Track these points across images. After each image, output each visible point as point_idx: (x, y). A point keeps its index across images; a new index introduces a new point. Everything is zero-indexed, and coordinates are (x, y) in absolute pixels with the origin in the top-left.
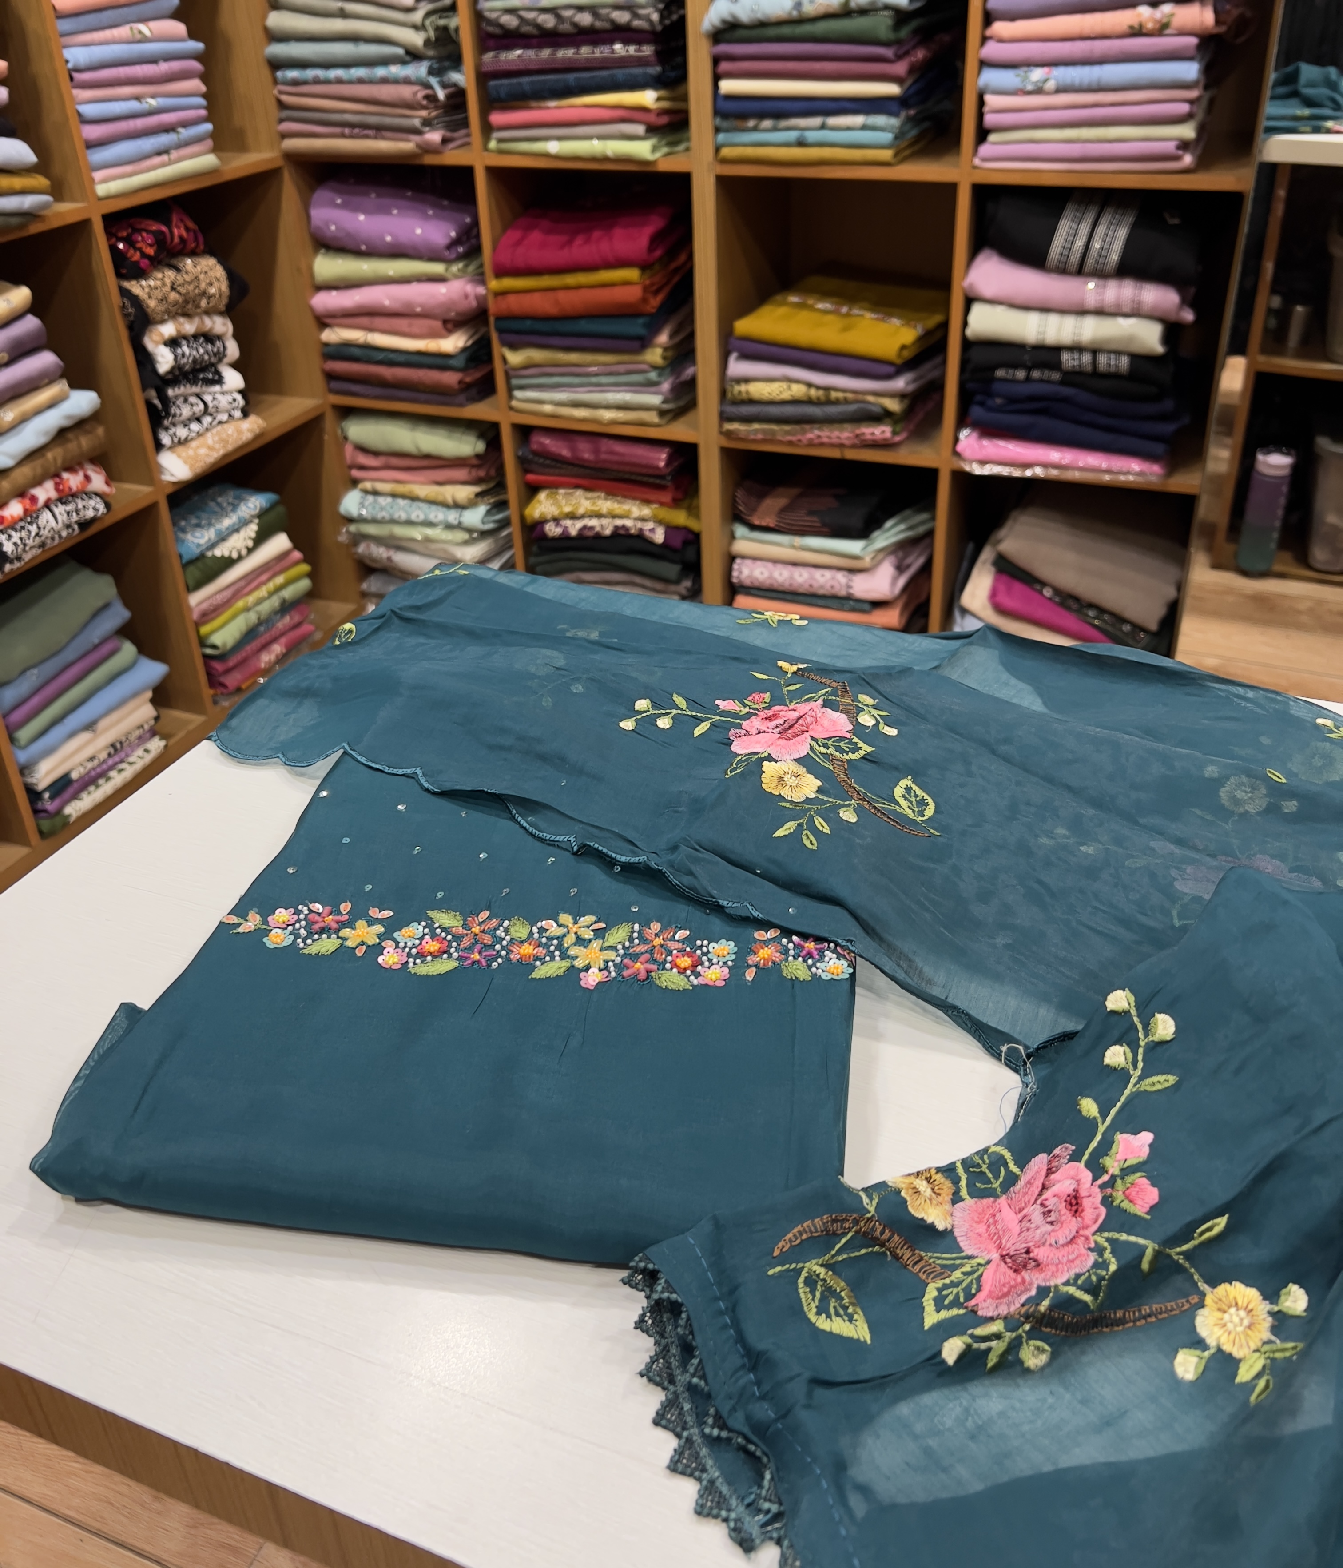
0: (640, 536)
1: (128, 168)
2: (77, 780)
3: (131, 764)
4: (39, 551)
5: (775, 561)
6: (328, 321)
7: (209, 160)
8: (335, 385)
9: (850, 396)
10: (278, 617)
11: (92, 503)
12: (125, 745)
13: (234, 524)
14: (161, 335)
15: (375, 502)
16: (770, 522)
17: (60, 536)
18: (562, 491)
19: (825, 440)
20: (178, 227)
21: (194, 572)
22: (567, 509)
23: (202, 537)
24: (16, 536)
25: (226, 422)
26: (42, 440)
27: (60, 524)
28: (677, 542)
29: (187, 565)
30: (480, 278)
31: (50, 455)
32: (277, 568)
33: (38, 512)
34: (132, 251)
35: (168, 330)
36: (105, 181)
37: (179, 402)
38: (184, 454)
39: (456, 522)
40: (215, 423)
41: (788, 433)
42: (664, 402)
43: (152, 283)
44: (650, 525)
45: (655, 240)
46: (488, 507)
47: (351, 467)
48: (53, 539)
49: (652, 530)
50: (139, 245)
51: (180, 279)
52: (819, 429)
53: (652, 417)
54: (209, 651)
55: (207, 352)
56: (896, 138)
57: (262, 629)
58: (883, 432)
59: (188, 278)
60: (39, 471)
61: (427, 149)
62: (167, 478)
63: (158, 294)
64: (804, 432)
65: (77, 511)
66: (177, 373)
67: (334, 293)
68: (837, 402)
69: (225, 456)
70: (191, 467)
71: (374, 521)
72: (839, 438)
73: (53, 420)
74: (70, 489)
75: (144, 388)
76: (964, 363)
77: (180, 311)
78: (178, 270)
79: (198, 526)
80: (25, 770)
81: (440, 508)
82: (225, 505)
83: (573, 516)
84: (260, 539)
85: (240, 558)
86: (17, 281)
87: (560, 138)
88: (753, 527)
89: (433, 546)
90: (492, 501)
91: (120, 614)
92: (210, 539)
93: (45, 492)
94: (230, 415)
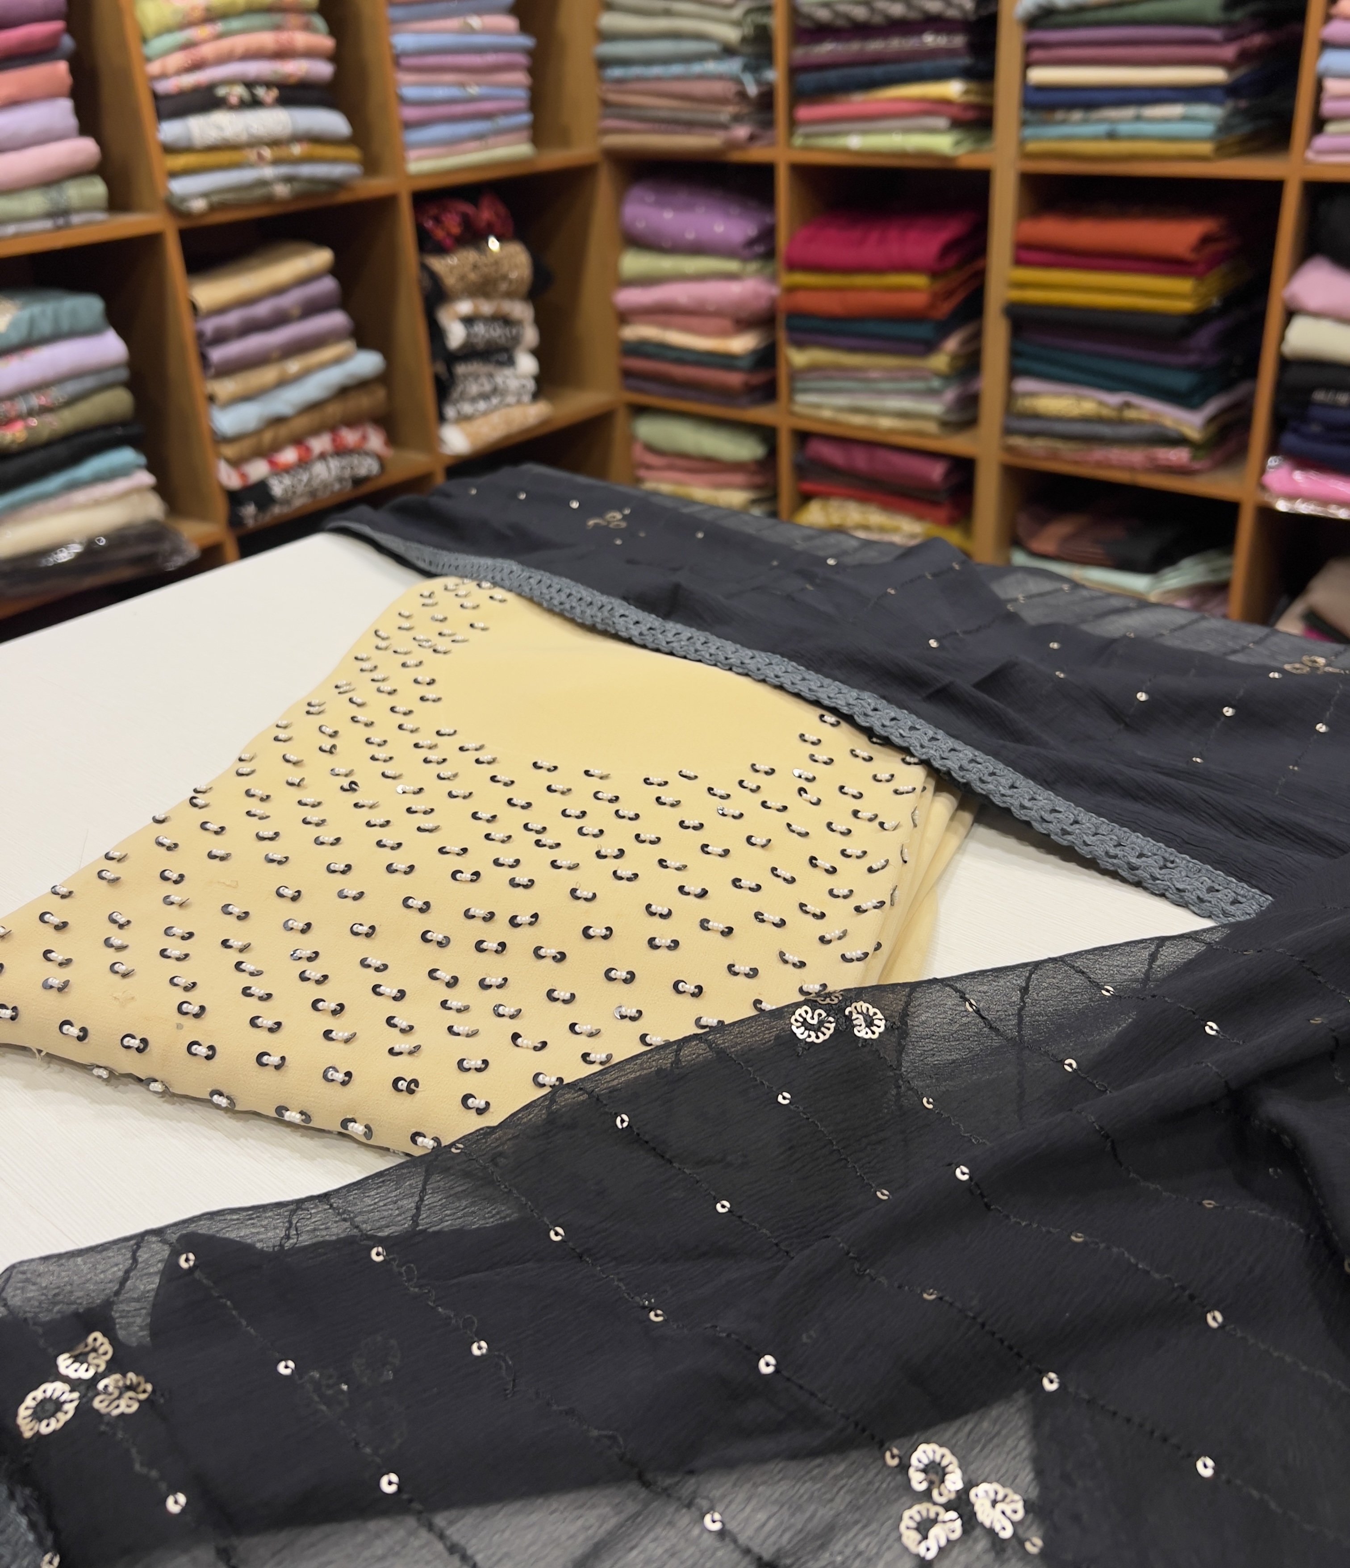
1: (443, 151)
4: (311, 499)
6: (629, 317)
7: (522, 150)
8: (631, 382)
11: (367, 461)
14: (457, 312)
16: (1047, 548)
17: (331, 489)
18: (834, 502)
19: (1115, 461)
20: (486, 211)
22: (835, 521)
25: (514, 405)
26: (322, 394)
27: (333, 477)
30: (773, 279)
31: (329, 409)
33: (312, 461)
34: (437, 230)
35: (465, 307)
37: (470, 379)
38: (466, 429)
40: (502, 404)
41: (1074, 451)
42: (946, 412)
43: (454, 261)
45: (948, 248)
47: (637, 466)
48: (324, 490)
50: (446, 224)
51: (482, 260)
52: (1109, 449)
53: (932, 427)
55: (502, 335)
56: (1218, 132)
58: (1179, 457)
59: (491, 260)
60: (317, 422)
61: (733, 145)
62: (446, 450)
63: (458, 272)
64: (1090, 451)
65: (352, 468)
66: (469, 350)
67: (637, 290)
68: (1129, 420)
69: (507, 437)
70: (471, 443)
72: (1130, 460)
73: (334, 376)
74: (347, 444)
75: (433, 360)
76: (1279, 386)
77: (478, 291)
78: (481, 248)
86: (320, 243)
87: (861, 133)
88: (1034, 554)
93: (320, 444)
94: (519, 399)
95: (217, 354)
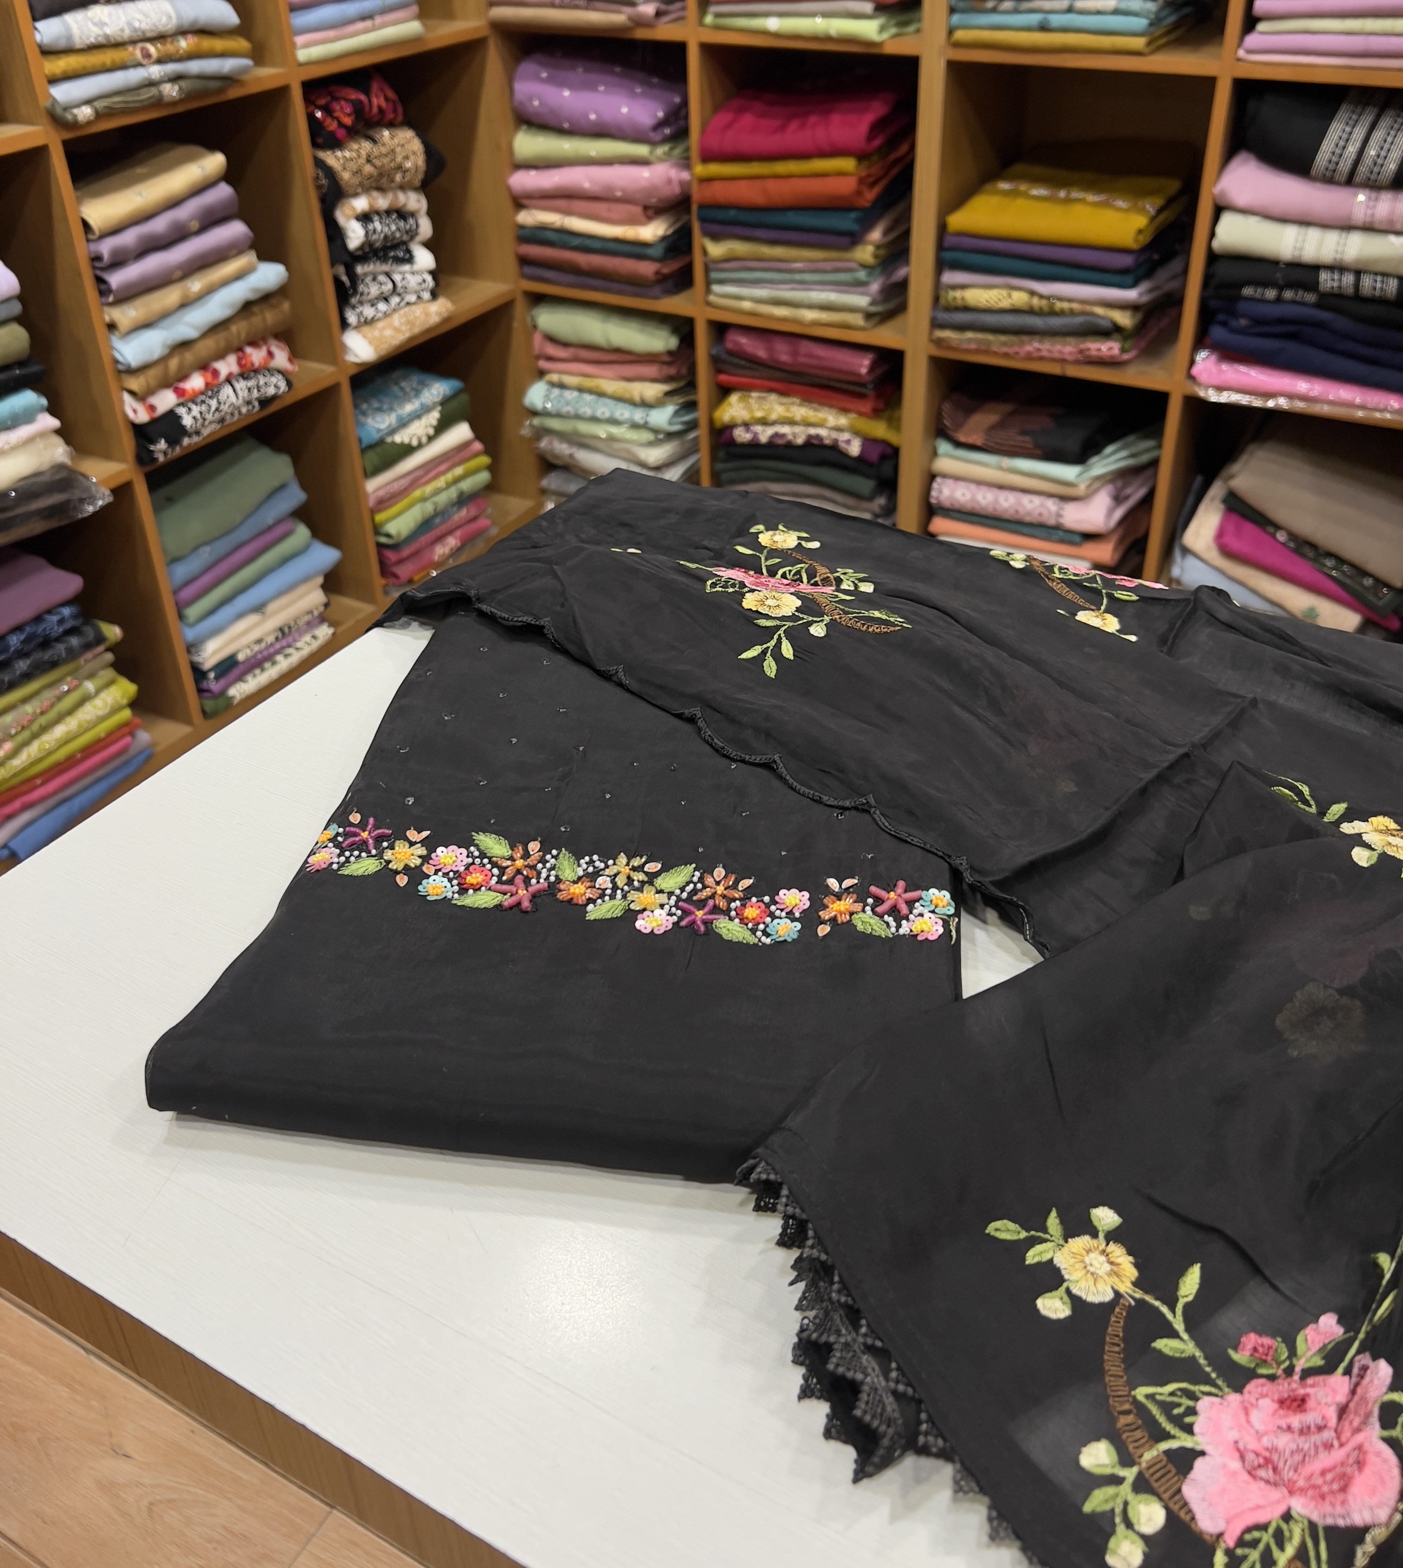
0: (834, 447)
1: (331, 33)
2: (244, 662)
3: (297, 649)
4: (218, 426)
5: (980, 483)
6: (525, 202)
7: (412, 27)
8: (528, 270)
9: (1075, 306)
10: (455, 509)
11: (274, 380)
12: (293, 630)
13: (416, 411)
14: (354, 209)
15: (561, 396)
16: (977, 439)
17: (240, 413)
18: (754, 394)
19: (1045, 354)
20: (377, 96)
21: (372, 458)
22: (759, 414)
23: (383, 422)
24: (196, 410)
25: (414, 303)
26: (226, 313)
27: (241, 401)
28: (874, 456)
29: (364, 451)
30: (686, 163)
31: (234, 328)
32: (457, 459)
33: (219, 386)
34: (329, 121)
35: (361, 204)
36: (307, 45)
37: (368, 280)
38: (369, 335)
39: (641, 422)
40: (402, 304)
41: (1004, 344)
42: (873, 303)
43: (347, 154)
44: (845, 436)
45: (876, 127)
46: (677, 407)
47: (539, 357)
48: (232, 414)
49: (848, 442)
50: (337, 114)
51: (376, 151)
52: (1040, 342)
53: (858, 320)
54: (383, 540)
55: (398, 229)
56: (1151, 24)
57: (438, 520)
58: (1111, 349)
59: (383, 150)
60: (223, 344)
61: (639, 22)
62: (351, 358)
63: (353, 166)
64: (1022, 344)
65: (259, 388)
66: (367, 250)
67: (533, 173)
68: (1062, 313)
69: (411, 339)
70: (375, 349)
71: (559, 415)
72: (1061, 352)
73: (238, 292)
74: (253, 365)
75: (333, 263)
76: (1207, 280)
77: (374, 185)
78: (374, 141)
79: (380, 410)
80: (192, 648)
81: (627, 405)
82: (408, 390)
83: (764, 422)
84: (442, 427)
85: (420, 446)
86: (212, 147)
87: (781, 15)
88: (958, 444)
89: (617, 446)
90: (681, 401)
91: (296, 496)
92: (390, 425)
93: (226, 366)
94: (419, 297)
95: (116, 279)
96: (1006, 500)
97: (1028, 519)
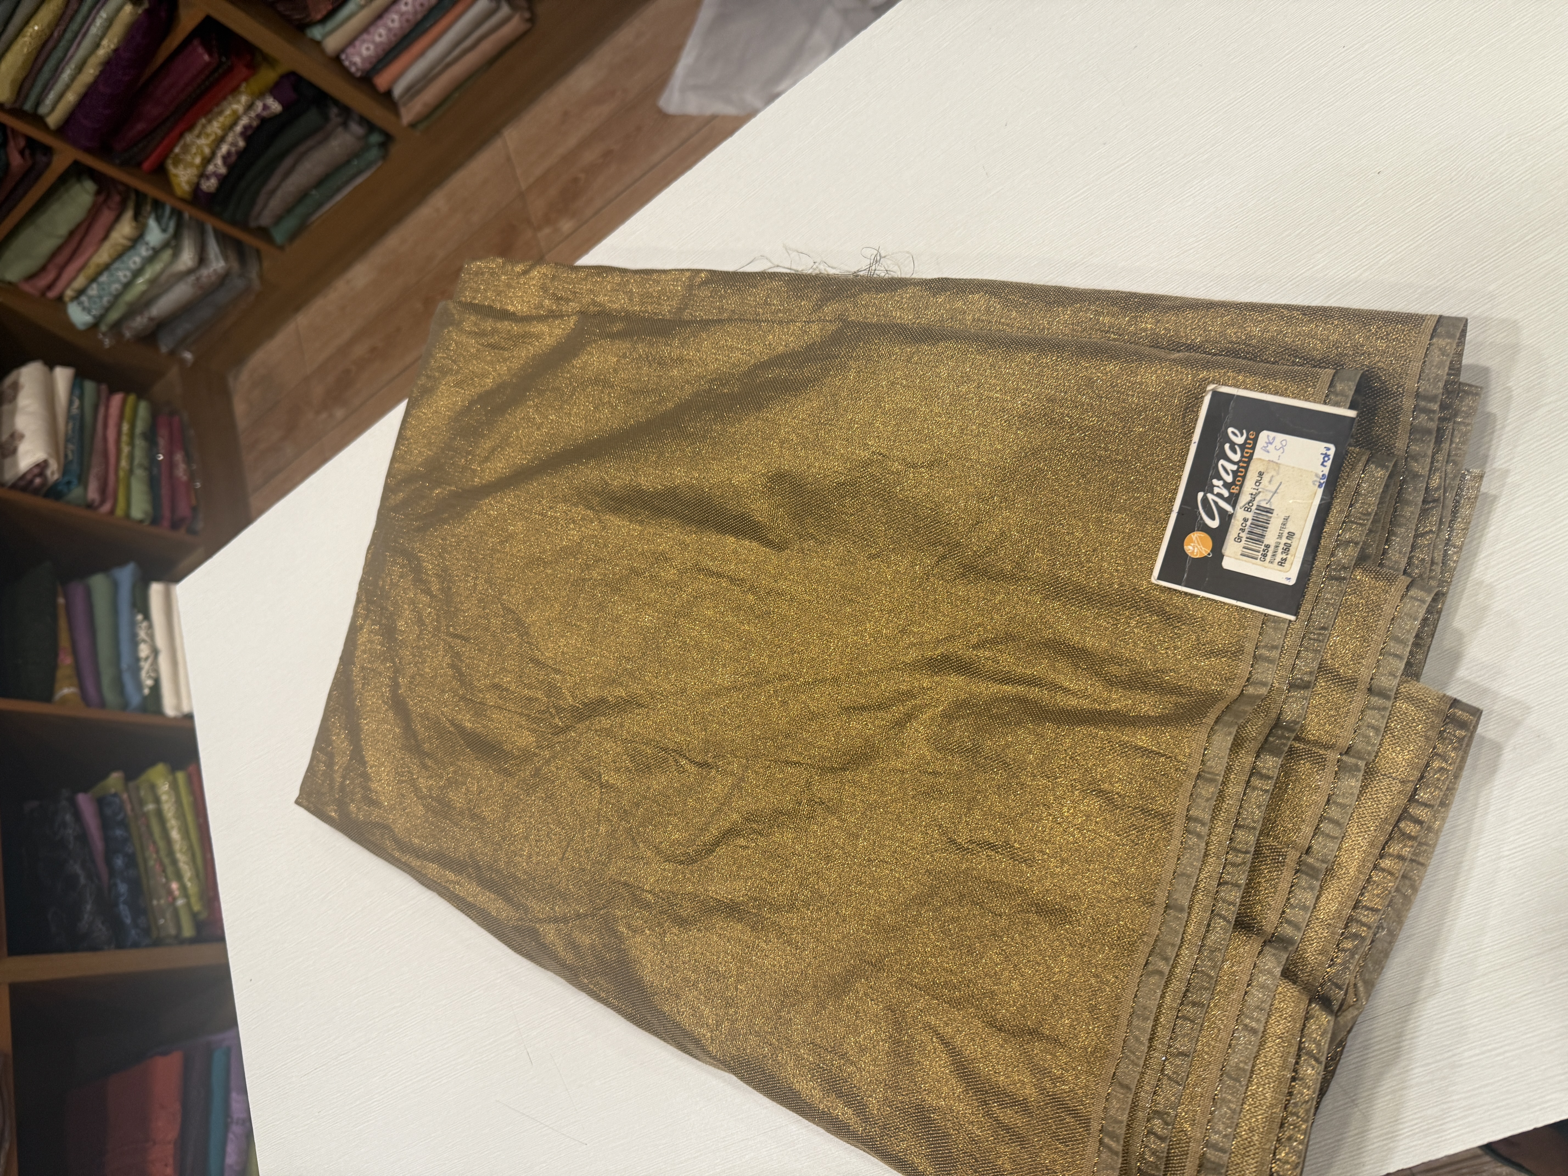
0: (264, 121)
5: (365, 30)
15: (90, 297)
18: (177, 150)
22: (198, 160)
28: (290, 94)
39: (150, 252)
44: (259, 105)
46: (153, 217)
49: (265, 107)
71: (108, 309)
81: (128, 254)
83: (207, 161)
88: (323, 21)
89: (161, 281)
90: (149, 210)
96: (393, 21)
97: (419, 16)
